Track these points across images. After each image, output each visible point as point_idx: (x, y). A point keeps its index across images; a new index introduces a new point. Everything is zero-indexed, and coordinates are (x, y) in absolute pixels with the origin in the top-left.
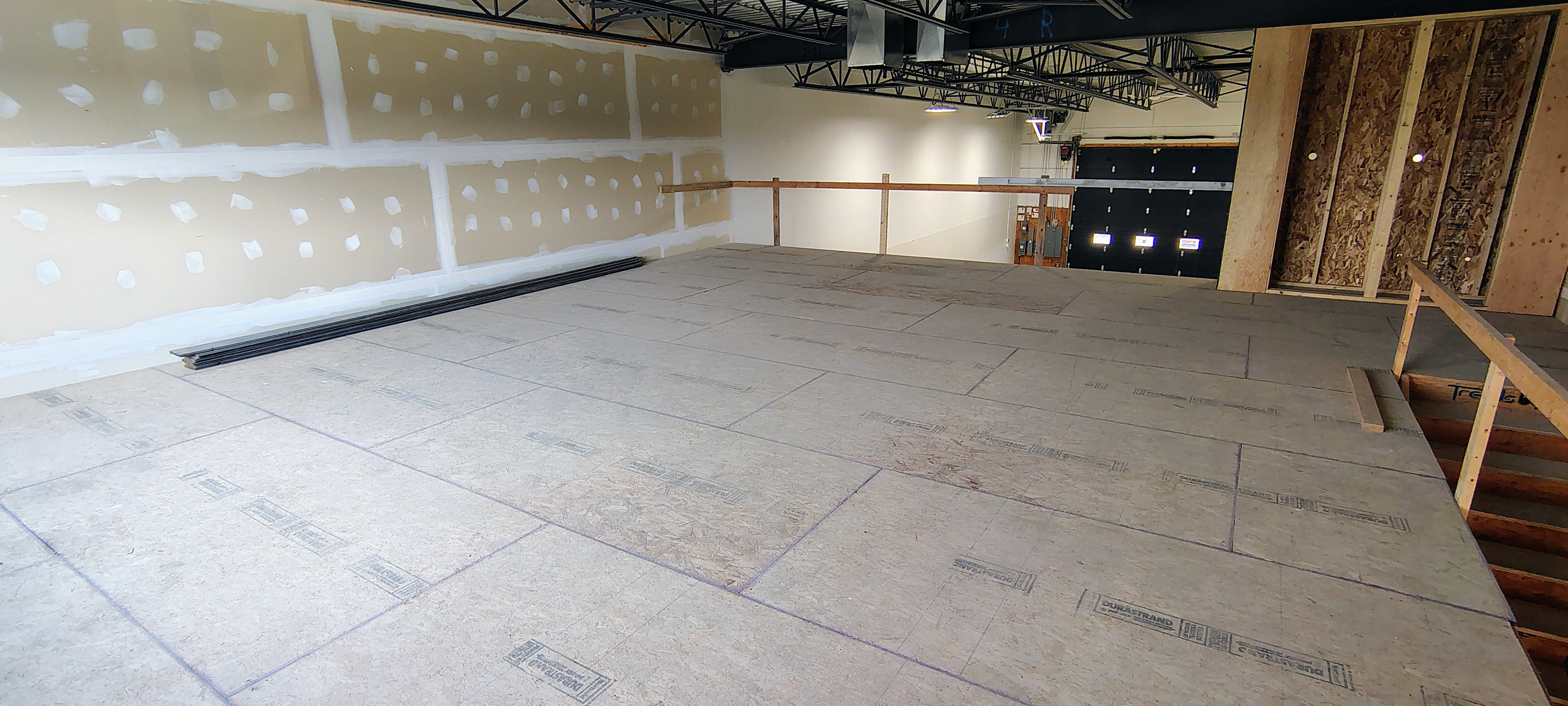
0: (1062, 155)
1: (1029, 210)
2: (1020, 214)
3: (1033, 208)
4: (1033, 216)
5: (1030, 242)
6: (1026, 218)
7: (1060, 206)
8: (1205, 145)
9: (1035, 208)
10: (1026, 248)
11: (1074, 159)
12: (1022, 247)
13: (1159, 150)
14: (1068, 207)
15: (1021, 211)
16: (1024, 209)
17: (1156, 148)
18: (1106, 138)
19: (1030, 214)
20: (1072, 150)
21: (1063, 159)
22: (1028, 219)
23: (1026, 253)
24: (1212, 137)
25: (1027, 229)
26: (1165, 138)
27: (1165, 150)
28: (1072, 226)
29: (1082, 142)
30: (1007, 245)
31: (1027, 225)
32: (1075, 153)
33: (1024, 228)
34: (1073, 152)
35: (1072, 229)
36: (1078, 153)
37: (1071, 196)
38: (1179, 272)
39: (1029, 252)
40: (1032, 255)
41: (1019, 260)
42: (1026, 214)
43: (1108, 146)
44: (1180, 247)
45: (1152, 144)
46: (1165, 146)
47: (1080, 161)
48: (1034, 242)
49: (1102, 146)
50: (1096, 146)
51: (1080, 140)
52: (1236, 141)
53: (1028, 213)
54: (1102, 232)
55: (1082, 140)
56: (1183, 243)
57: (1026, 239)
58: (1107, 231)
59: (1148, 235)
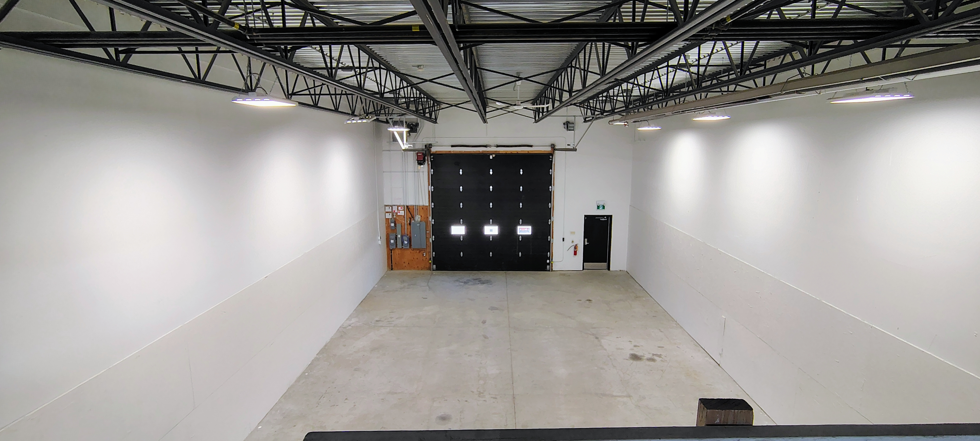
0: (418, 161)
1: (395, 208)
2: (387, 212)
3: (398, 206)
4: (398, 214)
5: (399, 236)
6: (393, 215)
7: (421, 204)
8: (527, 153)
9: (400, 206)
10: (396, 242)
11: (428, 165)
12: (392, 241)
13: (494, 156)
14: (428, 205)
15: (388, 209)
16: (391, 207)
17: (492, 154)
18: (452, 146)
19: (396, 212)
20: (426, 156)
21: (420, 164)
22: (395, 217)
23: (396, 247)
24: (531, 146)
25: (395, 224)
26: (498, 146)
27: (499, 156)
28: (433, 220)
29: (434, 150)
30: (380, 242)
31: (395, 222)
32: (428, 159)
33: (393, 225)
34: (426, 158)
35: (433, 223)
36: (431, 159)
37: (429, 195)
38: (520, 253)
39: (399, 245)
40: (402, 247)
41: (391, 253)
42: (392, 212)
43: (454, 152)
44: (519, 233)
45: (488, 151)
46: (497, 152)
47: (434, 165)
48: (402, 236)
49: (450, 153)
50: (444, 153)
51: (431, 147)
52: (549, 149)
53: (394, 211)
54: (457, 223)
55: (433, 147)
56: (521, 230)
57: (396, 234)
58: (461, 222)
59: (494, 225)
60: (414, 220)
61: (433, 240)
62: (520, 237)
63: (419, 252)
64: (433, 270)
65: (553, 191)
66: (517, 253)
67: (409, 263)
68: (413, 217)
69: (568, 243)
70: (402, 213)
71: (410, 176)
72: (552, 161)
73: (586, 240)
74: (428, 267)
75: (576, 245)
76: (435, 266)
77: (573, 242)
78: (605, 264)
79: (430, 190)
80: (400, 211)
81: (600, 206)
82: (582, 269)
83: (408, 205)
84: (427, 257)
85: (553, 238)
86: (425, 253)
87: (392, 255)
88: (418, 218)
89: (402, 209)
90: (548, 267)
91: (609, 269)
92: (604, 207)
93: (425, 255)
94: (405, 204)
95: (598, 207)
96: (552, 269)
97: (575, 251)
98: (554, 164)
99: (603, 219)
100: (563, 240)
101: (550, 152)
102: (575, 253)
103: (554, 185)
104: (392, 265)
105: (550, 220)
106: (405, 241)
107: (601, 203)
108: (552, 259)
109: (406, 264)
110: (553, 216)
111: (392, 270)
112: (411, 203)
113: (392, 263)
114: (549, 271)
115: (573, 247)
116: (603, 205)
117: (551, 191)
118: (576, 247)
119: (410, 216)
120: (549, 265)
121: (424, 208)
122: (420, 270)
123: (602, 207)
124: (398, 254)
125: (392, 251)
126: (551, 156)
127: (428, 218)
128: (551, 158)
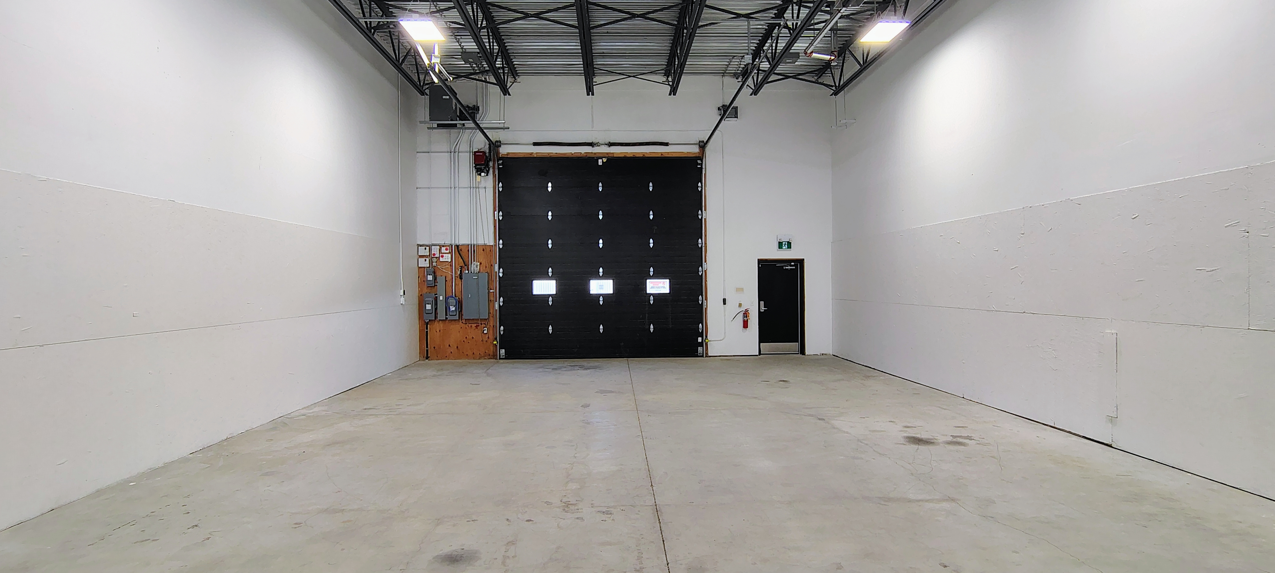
0: (476, 165)
2: (421, 257)
3: (441, 246)
5: (441, 298)
6: (431, 262)
7: (481, 242)
8: (660, 155)
9: (443, 246)
10: (436, 309)
11: (494, 176)
12: (429, 307)
13: (605, 160)
14: (492, 243)
15: (423, 251)
16: (428, 248)
17: (601, 158)
20: (490, 160)
21: (479, 171)
22: (434, 264)
23: (436, 317)
24: (666, 144)
25: (435, 278)
26: (611, 144)
27: (613, 161)
28: (501, 270)
29: (504, 150)
30: (402, 300)
31: (434, 273)
32: (494, 165)
33: (430, 278)
34: (491, 164)
35: (501, 275)
36: (499, 165)
37: (495, 227)
38: (652, 326)
39: (441, 315)
40: (446, 318)
41: (427, 329)
42: (431, 256)
43: (539, 155)
44: (648, 292)
45: (595, 154)
46: (610, 155)
47: (503, 176)
48: (446, 299)
49: (531, 156)
50: (522, 156)
51: (500, 146)
52: (695, 150)
53: (434, 254)
54: (543, 276)
55: (502, 146)
56: (652, 285)
57: (435, 294)
58: (550, 274)
59: (605, 276)
60: (468, 270)
61: (501, 304)
62: (652, 298)
63: (477, 327)
64: (500, 359)
65: (705, 219)
66: (647, 327)
67: (457, 347)
68: (466, 265)
69: (732, 308)
71: (464, 195)
72: (702, 168)
73: (762, 303)
74: (491, 353)
75: (747, 311)
76: (503, 351)
77: (740, 305)
78: (795, 346)
79: (496, 218)
80: (444, 255)
81: (784, 243)
82: (758, 354)
83: (457, 243)
84: (491, 337)
85: (706, 299)
86: (486, 329)
87: (427, 332)
88: (475, 267)
89: (448, 251)
90: (700, 349)
91: (802, 351)
92: (789, 245)
93: (485, 332)
94: (453, 242)
95: (780, 245)
96: (707, 353)
97: (744, 321)
98: (705, 174)
99: (789, 267)
100: (725, 303)
101: (697, 155)
102: (745, 325)
103: (705, 210)
104: (427, 351)
105: (700, 268)
106: (451, 307)
107: (785, 239)
108: (706, 336)
109: (453, 349)
110: (705, 261)
111: (427, 358)
112: (463, 240)
113: (427, 347)
114: (703, 356)
115: (741, 316)
116: (788, 242)
117: (702, 217)
118: (746, 314)
119: (462, 264)
120: (703, 347)
121: (485, 248)
122: (478, 358)
123: (787, 244)
124: (438, 331)
125: (429, 325)
126: (699, 162)
127: (493, 265)
128: (699, 164)
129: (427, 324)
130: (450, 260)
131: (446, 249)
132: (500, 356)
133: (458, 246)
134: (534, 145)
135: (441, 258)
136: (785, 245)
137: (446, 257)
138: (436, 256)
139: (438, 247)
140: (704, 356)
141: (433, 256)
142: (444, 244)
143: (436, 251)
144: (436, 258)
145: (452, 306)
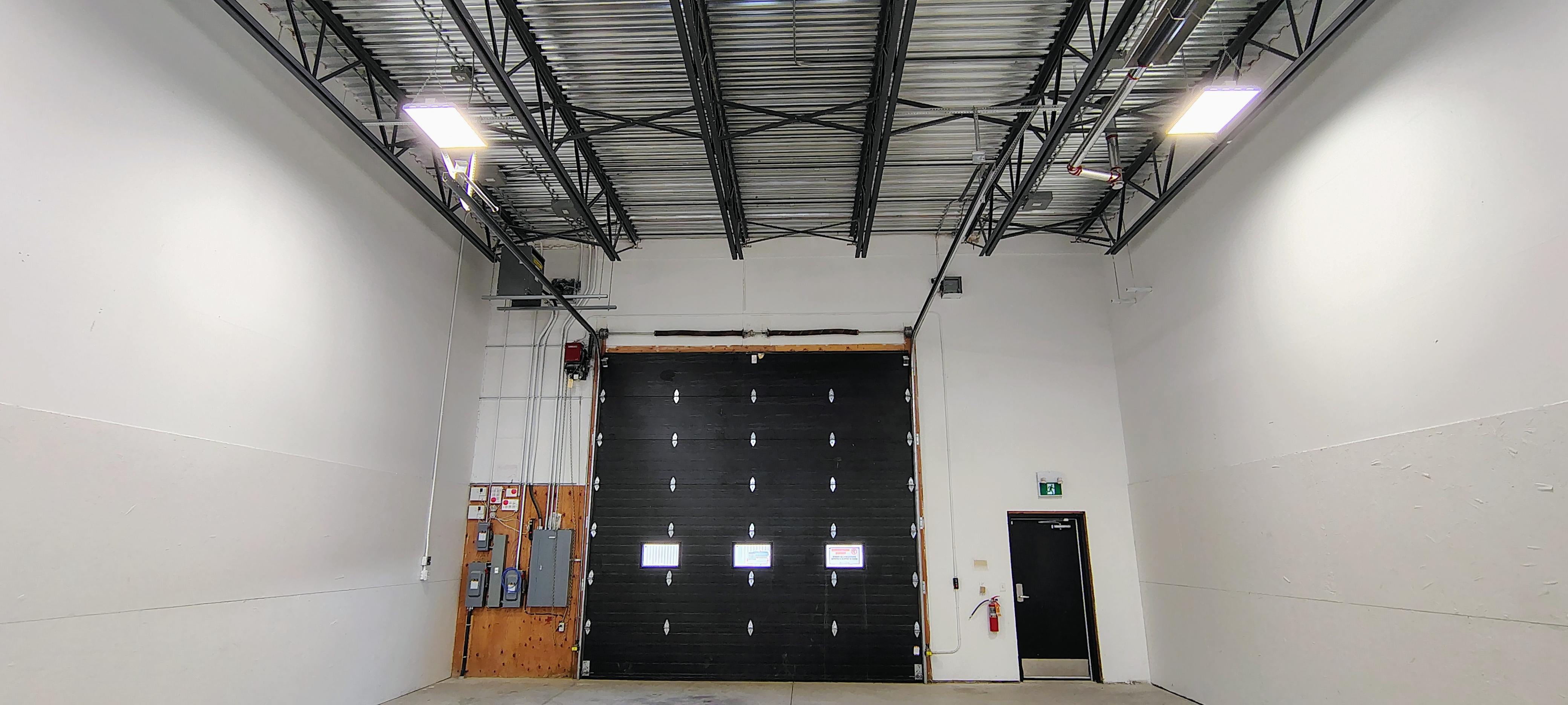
0: (568, 365)
1: (496, 493)
2: (474, 502)
3: (506, 487)
4: (504, 508)
5: (496, 571)
6: (488, 512)
7: (566, 480)
8: (845, 350)
9: (509, 487)
10: (486, 590)
11: (595, 380)
12: (474, 585)
13: (761, 356)
14: (583, 483)
15: (476, 495)
16: (485, 489)
17: (756, 353)
18: (658, 333)
19: (498, 501)
20: (590, 357)
21: (570, 371)
22: (492, 515)
23: (485, 602)
24: (855, 332)
25: (490, 540)
26: (771, 333)
27: (773, 358)
28: (594, 526)
29: (612, 343)
31: (491, 528)
32: (596, 364)
33: (483, 537)
34: (592, 362)
35: (593, 534)
36: (602, 366)
37: (590, 457)
38: (835, 626)
39: (493, 599)
40: (501, 605)
41: (469, 622)
42: (489, 502)
43: (664, 350)
44: (828, 565)
45: (747, 347)
46: (771, 350)
47: (606, 381)
48: (505, 570)
49: (652, 351)
50: (637, 351)
51: (607, 336)
52: (899, 341)
53: (494, 500)
54: (660, 536)
55: (610, 337)
56: (833, 554)
57: (487, 564)
58: (671, 533)
59: (759, 538)
60: (543, 525)
61: (590, 582)
62: (834, 576)
63: (549, 620)
64: (581, 677)
65: (918, 447)
66: (826, 626)
67: (514, 656)
68: (541, 516)
69: (969, 596)
70: (513, 505)
71: (548, 408)
72: (910, 367)
73: (1019, 587)
74: (568, 668)
75: (994, 600)
76: (587, 664)
77: (983, 590)
78: (1082, 665)
79: (593, 443)
80: (509, 500)
81: (1049, 485)
82: (1019, 679)
83: (530, 481)
84: (570, 637)
85: (925, 579)
86: (563, 624)
87: (468, 627)
88: (554, 520)
89: (515, 495)
90: (917, 668)
91: (1097, 674)
92: (1058, 487)
93: (561, 629)
94: (525, 481)
95: (1043, 488)
96: (929, 676)
97: (991, 618)
98: (916, 377)
99: (1060, 526)
100: (956, 586)
101: (903, 348)
102: (994, 625)
103: (918, 432)
104: (465, 660)
105: (913, 526)
106: (509, 586)
107: (1050, 479)
108: (928, 645)
109: (507, 659)
110: (921, 514)
111: (463, 673)
112: (541, 477)
113: (465, 654)
114: (922, 681)
115: (985, 609)
116: (1056, 484)
117: (913, 444)
118: (993, 606)
119: (535, 516)
120: (922, 663)
121: (573, 491)
122: (546, 675)
123: (1053, 486)
124: (486, 626)
125: (472, 616)
126: (905, 358)
127: (582, 518)
128: (906, 362)
129: (470, 613)
130: (516, 509)
131: (513, 492)
132: (580, 674)
133: (530, 487)
134: (656, 335)
135: (503, 505)
136: (1051, 489)
137: (512, 505)
138: (496, 502)
139: (501, 488)
140: (926, 680)
141: (491, 502)
142: (511, 483)
143: (498, 495)
144: (497, 504)
145: (511, 584)
